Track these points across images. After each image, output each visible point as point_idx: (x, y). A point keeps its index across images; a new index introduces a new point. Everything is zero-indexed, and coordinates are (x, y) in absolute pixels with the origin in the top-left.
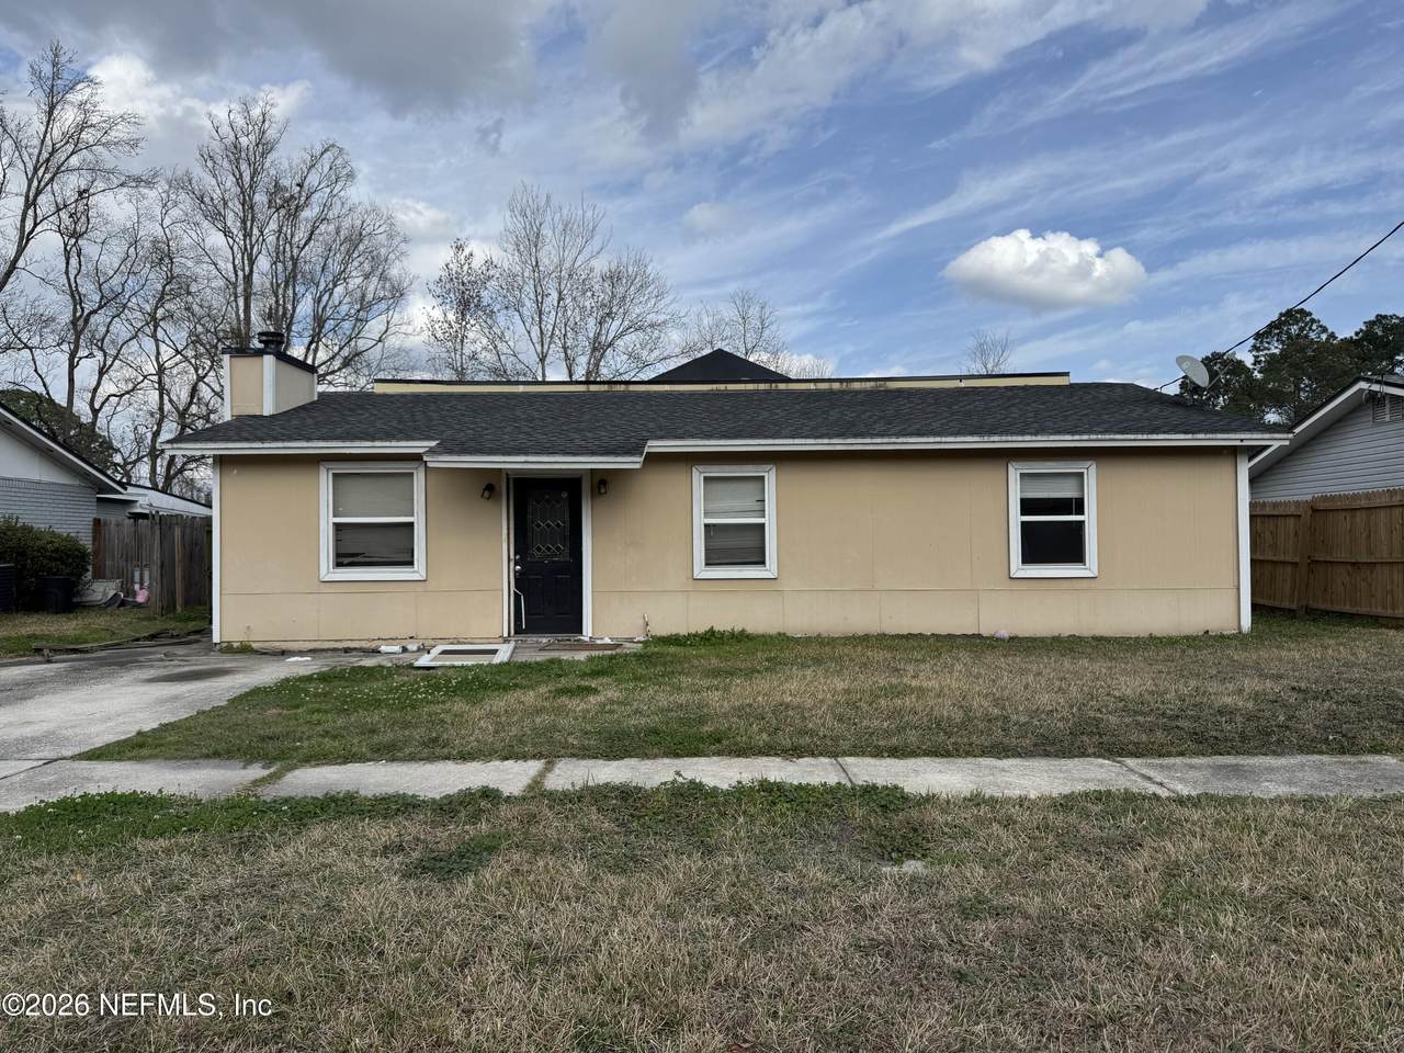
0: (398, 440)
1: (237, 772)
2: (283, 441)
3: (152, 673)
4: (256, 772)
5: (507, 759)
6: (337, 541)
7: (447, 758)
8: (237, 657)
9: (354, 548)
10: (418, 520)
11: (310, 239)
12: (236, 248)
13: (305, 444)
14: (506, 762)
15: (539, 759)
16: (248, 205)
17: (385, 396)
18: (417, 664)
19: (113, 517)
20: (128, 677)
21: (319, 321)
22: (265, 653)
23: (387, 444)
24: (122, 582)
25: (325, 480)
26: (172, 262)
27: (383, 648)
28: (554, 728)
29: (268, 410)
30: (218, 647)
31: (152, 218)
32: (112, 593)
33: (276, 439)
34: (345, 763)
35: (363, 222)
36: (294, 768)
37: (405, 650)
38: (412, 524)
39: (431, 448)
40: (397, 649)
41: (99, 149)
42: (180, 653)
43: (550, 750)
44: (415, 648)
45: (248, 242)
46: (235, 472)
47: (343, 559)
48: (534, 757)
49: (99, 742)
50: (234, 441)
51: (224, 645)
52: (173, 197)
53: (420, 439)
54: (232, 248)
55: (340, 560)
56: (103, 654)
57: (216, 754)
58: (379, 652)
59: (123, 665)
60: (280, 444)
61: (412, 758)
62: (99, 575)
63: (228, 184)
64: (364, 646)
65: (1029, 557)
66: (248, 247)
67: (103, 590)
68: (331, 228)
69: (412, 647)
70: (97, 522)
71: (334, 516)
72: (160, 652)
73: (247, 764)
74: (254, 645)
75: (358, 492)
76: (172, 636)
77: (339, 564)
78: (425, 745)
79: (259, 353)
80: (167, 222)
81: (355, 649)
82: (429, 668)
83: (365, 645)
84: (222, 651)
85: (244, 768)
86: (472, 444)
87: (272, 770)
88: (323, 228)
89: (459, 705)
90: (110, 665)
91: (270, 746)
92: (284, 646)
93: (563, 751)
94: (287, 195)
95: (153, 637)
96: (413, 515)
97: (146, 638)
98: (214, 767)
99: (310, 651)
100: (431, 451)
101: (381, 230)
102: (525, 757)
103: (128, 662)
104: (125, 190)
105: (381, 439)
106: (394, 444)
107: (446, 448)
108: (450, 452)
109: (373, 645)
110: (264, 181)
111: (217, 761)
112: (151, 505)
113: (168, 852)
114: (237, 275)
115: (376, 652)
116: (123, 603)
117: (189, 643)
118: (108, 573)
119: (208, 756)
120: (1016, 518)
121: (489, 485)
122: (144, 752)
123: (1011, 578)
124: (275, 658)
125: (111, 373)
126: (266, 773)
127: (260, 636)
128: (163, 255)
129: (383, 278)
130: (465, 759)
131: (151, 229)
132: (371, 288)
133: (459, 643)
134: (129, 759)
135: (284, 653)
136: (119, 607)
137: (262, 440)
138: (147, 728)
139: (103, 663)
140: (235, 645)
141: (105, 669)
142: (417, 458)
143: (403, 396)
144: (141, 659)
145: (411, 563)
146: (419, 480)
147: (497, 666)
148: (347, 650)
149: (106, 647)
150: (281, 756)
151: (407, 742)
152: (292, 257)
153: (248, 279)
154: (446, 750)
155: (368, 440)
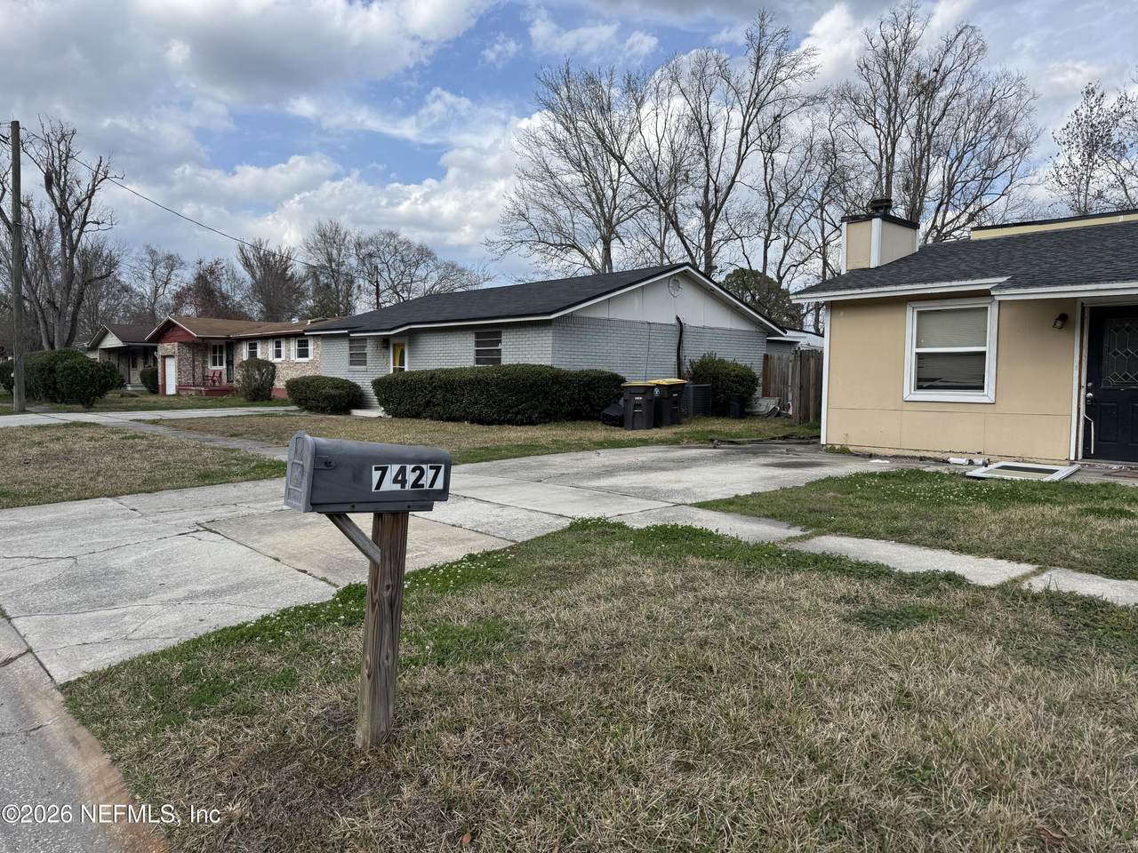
0: (974, 279)
1: (782, 530)
2: (877, 286)
3: (770, 460)
4: (796, 532)
5: (1001, 558)
6: (919, 367)
7: (946, 548)
8: (836, 456)
9: (933, 373)
10: (990, 350)
11: (944, 114)
12: (882, 136)
13: (894, 288)
14: (999, 561)
15: (1034, 563)
16: (893, 97)
17: (980, 241)
18: (969, 474)
19: (775, 353)
20: (754, 461)
21: (950, 185)
22: (857, 455)
23: (964, 283)
24: (780, 400)
25: (910, 316)
26: (836, 157)
27: (952, 460)
28: (1061, 541)
29: (874, 263)
30: (824, 448)
31: (823, 126)
32: (772, 407)
33: (872, 286)
34: (862, 537)
35: (994, 89)
36: (824, 534)
37: (971, 462)
38: (983, 353)
39: (1000, 283)
40: (963, 461)
41: (789, 81)
42: (798, 450)
43: (1045, 557)
44: (981, 462)
45: (892, 129)
46: (842, 314)
47: (923, 383)
48: (1028, 561)
49: (710, 498)
50: (841, 289)
51: (829, 447)
52: (838, 106)
53: (993, 276)
54: (879, 137)
55: (921, 384)
56: (750, 446)
57: (773, 516)
58: (948, 462)
59: (755, 453)
60: (875, 290)
61: (918, 543)
62: (766, 394)
63: (879, 84)
64: (938, 457)
66: (892, 133)
67: (766, 404)
68: (963, 100)
69: (979, 461)
70: (766, 357)
71: (917, 347)
72: (784, 448)
73: (793, 525)
74: (851, 449)
75: (936, 326)
76: (799, 438)
77: (919, 387)
78: (932, 534)
79: (869, 218)
80: (834, 125)
81: (929, 458)
82: (979, 478)
83: (938, 455)
84: (827, 451)
85: (789, 528)
86: (1043, 276)
87: (804, 533)
88: (954, 103)
89: (984, 509)
90: (747, 453)
91: (813, 518)
92: (873, 451)
93: (1060, 562)
94: (925, 81)
95: (785, 438)
96: (985, 345)
97: (779, 438)
98: (769, 524)
99: (893, 456)
100: (1000, 286)
101: (1011, 92)
102: (1019, 560)
103: (758, 453)
104: (805, 108)
105: (958, 279)
106: (969, 282)
107: (1015, 283)
108: (1018, 285)
109: (945, 456)
110: (906, 73)
111: (773, 521)
112: (809, 345)
113: (702, 567)
114: (882, 158)
115: (946, 462)
116: (779, 415)
117: (808, 444)
118: (772, 393)
119: (767, 517)
121: (1062, 315)
122: (731, 508)
124: (863, 459)
125: (792, 248)
126: (801, 533)
127: (854, 443)
128: (831, 153)
129: (1010, 136)
130: (962, 552)
131: (823, 134)
132: (998, 148)
133: (1024, 461)
134: (721, 511)
135: (871, 456)
136: (776, 416)
137: (861, 287)
138: (742, 493)
139: (746, 451)
140: (837, 447)
141: (743, 456)
142: (985, 294)
143: (995, 240)
144: (770, 451)
145: (982, 388)
146: (993, 312)
147: (1045, 483)
148: (922, 459)
149: (753, 442)
150: (818, 524)
151: (918, 529)
152: (928, 133)
153: (890, 160)
154: (947, 542)
155: (946, 281)
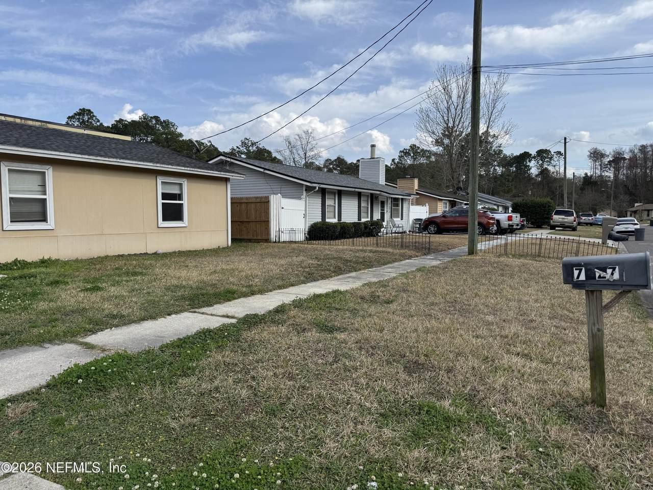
65: (165, 219)
120: (160, 201)
123: (158, 227)
